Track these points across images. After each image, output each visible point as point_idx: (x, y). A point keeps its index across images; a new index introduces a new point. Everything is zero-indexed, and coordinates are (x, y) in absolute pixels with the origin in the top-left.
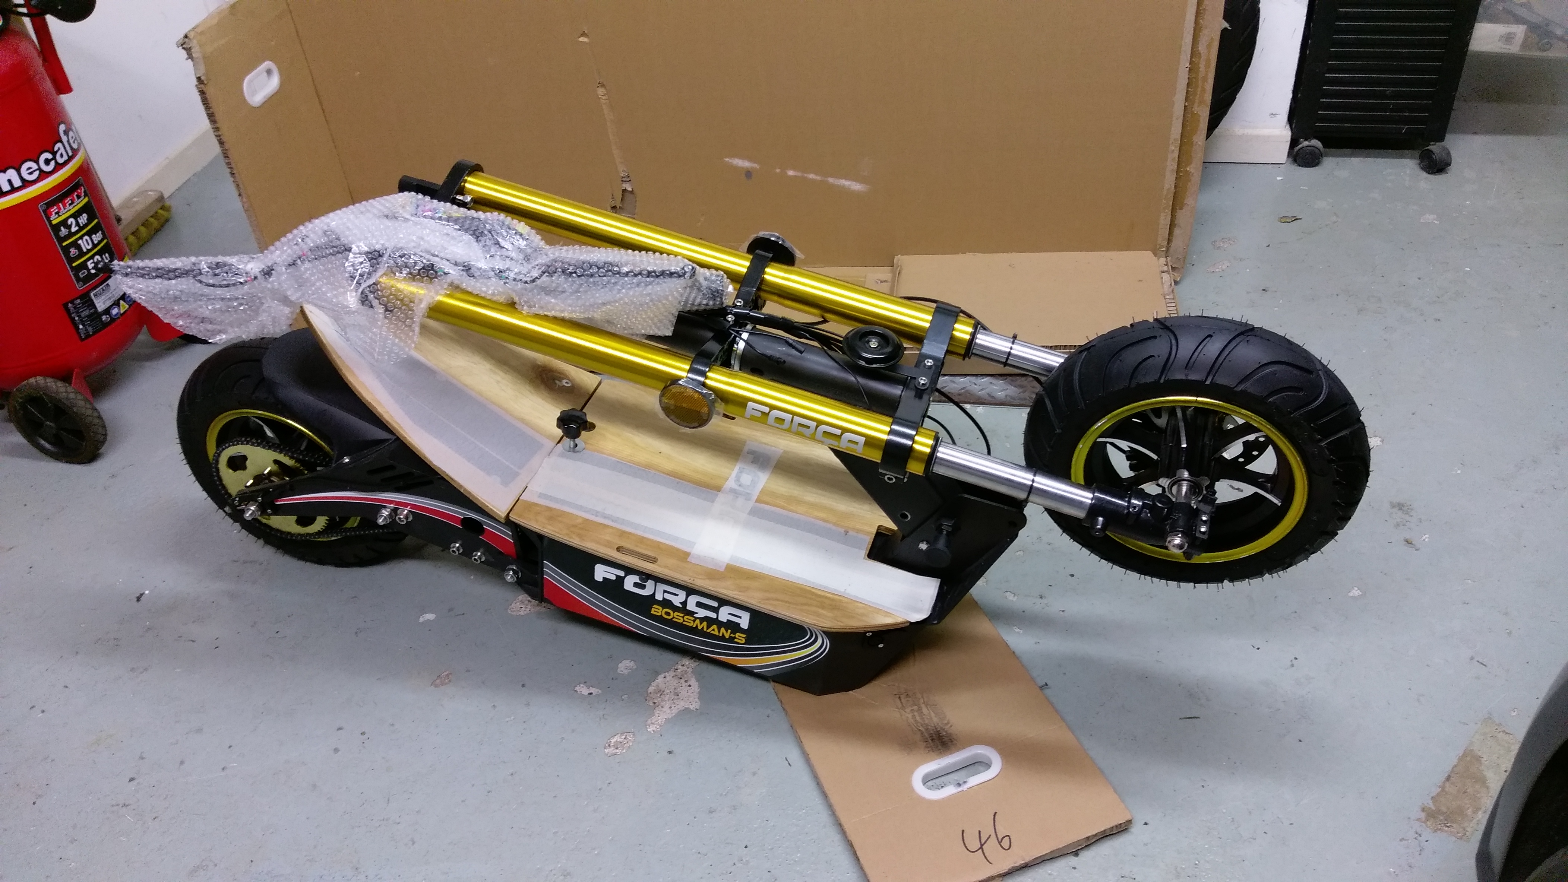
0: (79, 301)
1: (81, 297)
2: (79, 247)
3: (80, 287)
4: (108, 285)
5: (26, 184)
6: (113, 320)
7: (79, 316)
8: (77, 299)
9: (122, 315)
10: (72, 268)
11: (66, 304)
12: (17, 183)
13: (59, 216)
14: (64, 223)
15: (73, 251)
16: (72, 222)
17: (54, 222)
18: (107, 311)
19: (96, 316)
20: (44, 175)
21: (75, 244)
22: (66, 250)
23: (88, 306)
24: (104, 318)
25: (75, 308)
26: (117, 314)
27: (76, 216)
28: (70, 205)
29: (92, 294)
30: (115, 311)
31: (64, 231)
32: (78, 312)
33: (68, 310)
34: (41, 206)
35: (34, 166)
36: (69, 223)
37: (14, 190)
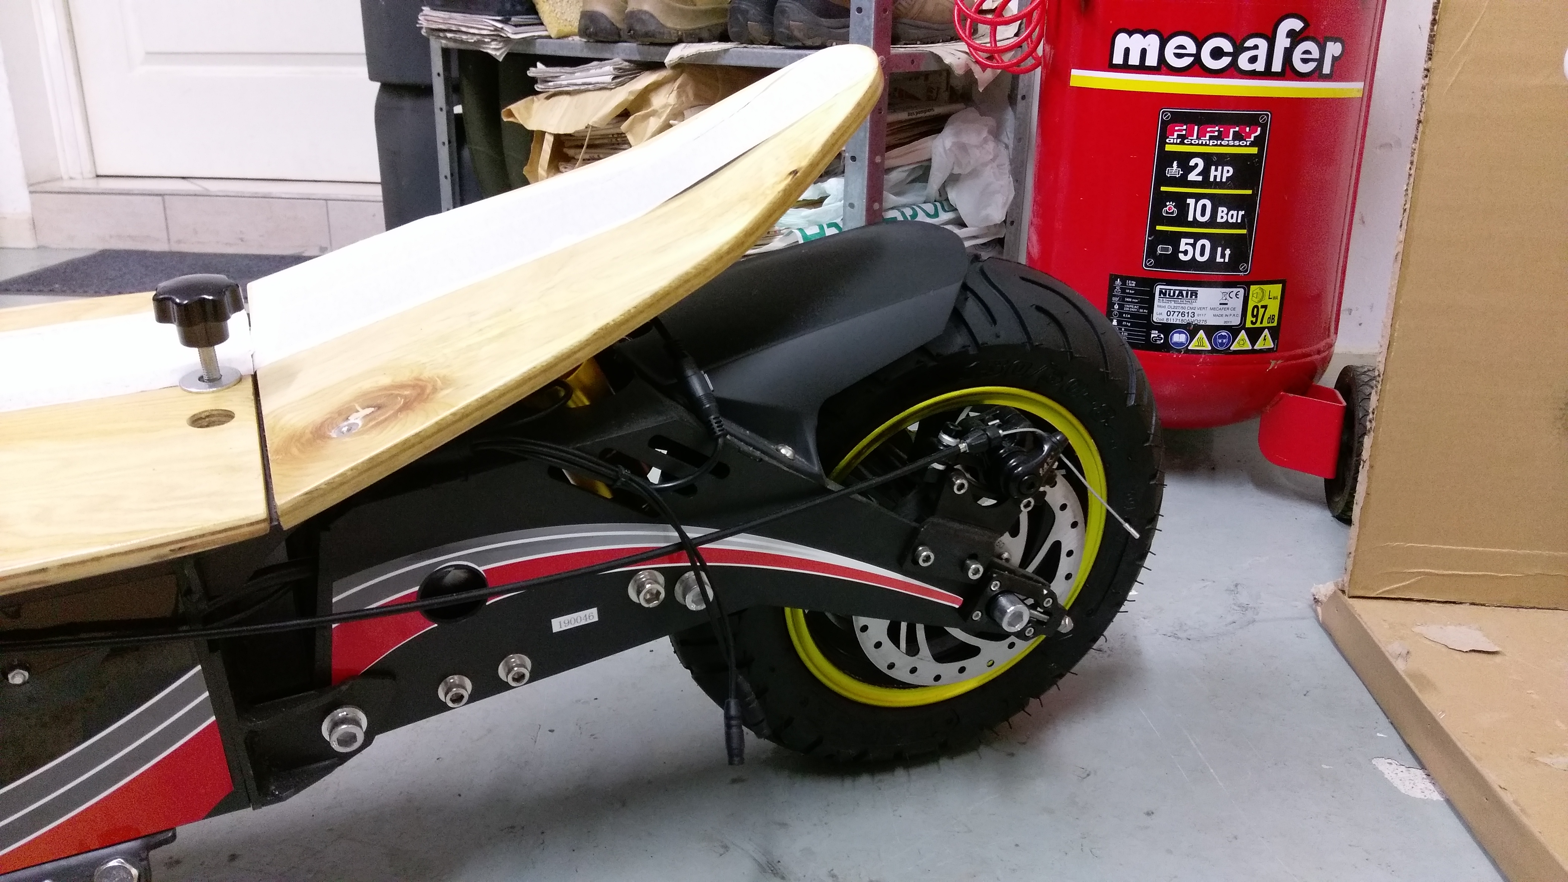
0: (1133, 284)
2: (1183, 208)
3: (1147, 265)
5: (1163, 67)
7: (1121, 307)
8: (1132, 279)
9: (1187, 351)
10: (1153, 231)
11: (1113, 279)
12: (1152, 60)
13: (1182, 143)
14: (1184, 159)
15: (1170, 208)
16: (1196, 165)
17: (1168, 148)
18: (1167, 329)
19: (1144, 322)
20: (1197, 68)
21: (1181, 201)
22: (1161, 199)
23: (1142, 301)
25: (1123, 290)
27: (1210, 160)
31: (1174, 170)
32: (1122, 299)
33: (1112, 288)
34: (1164, 114)
35: (1191, 48)
36: (1192, 163)
37: (1141, 68)
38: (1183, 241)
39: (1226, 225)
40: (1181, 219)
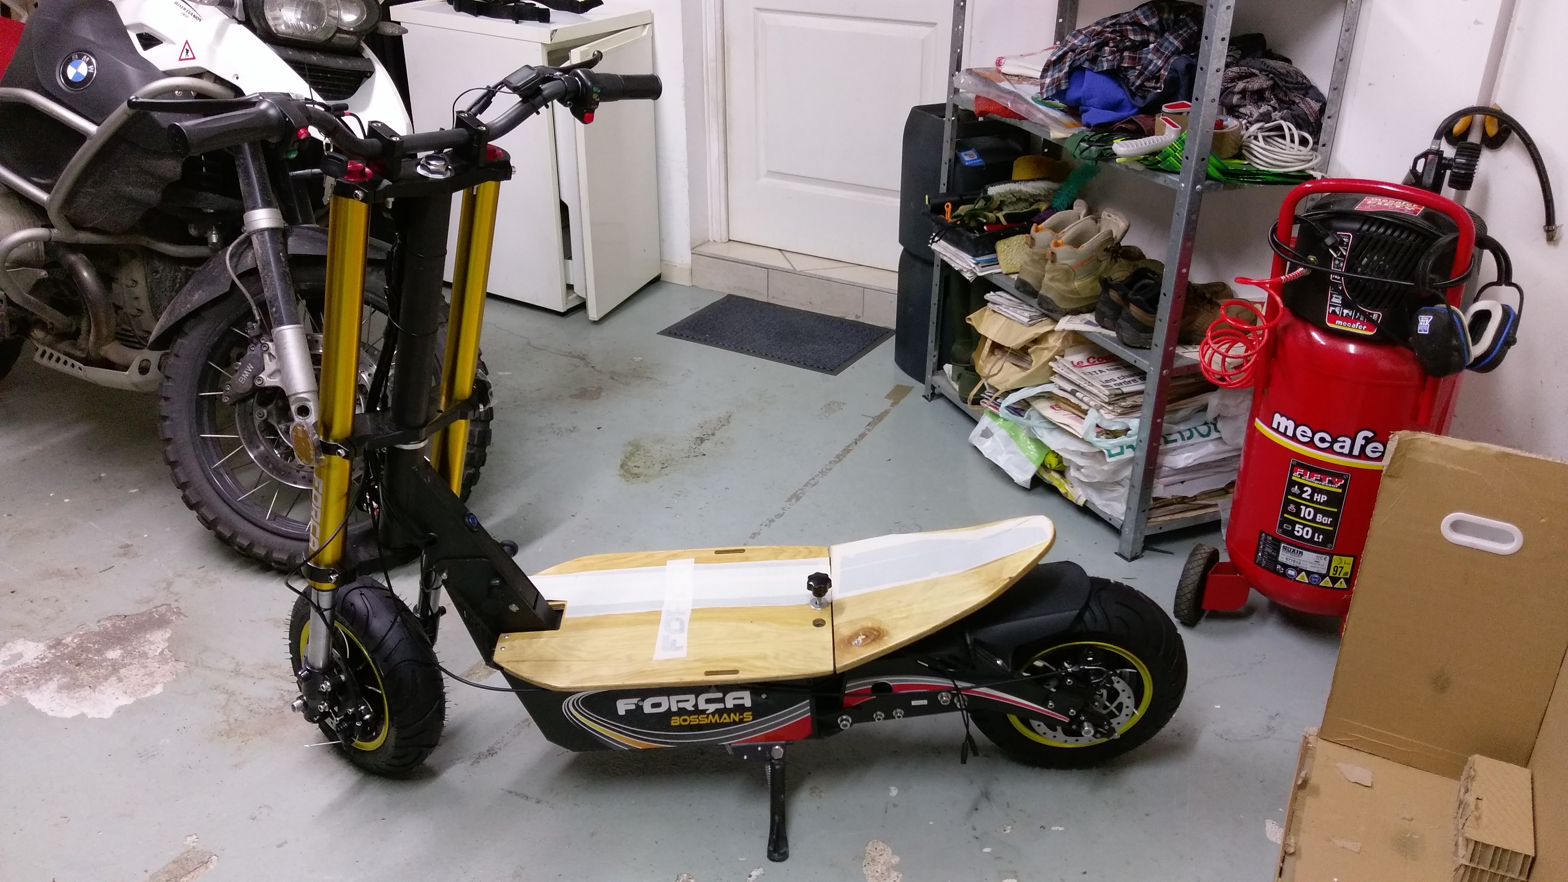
0: (1271, 538)
1: (1274, 539)
2: (1299, 510)
3: (1278, 532)
4: (1301, 553)
5: (1294, 438)
6: (1284, 575)
7: (1264, 548)
8: (1270, 536)
9: (1295, 580)
10: (1282, 516)
11: (1262, 532)
12: (1290, 433)
13: (1301, 478)
14: (1301, 486)
15: (1292, 507)
16: (1307, 491)
17: (1293, 478)
18: (1286, 566)
19: (1274, 559)
20: (1311, 444)
21: (1298, 506)
22: (1288, 502)
23: (1273, 548)
24: (1279, 567)
25: (1265, 540)
26: (1292, 576)
27: (1315, 490)
28: (1316, 480)
29: (1283, 545)
30: (1291, 572)
31: (1296, 490)
32: (1264, 544)
33: (1260, 537)
34: (1293, 461)
35: (1310, 434)
36: (1305, 489)
37: (1284, 434)
38: (1297, 526)
39: (1321, 523)
40: (1297, 514)
